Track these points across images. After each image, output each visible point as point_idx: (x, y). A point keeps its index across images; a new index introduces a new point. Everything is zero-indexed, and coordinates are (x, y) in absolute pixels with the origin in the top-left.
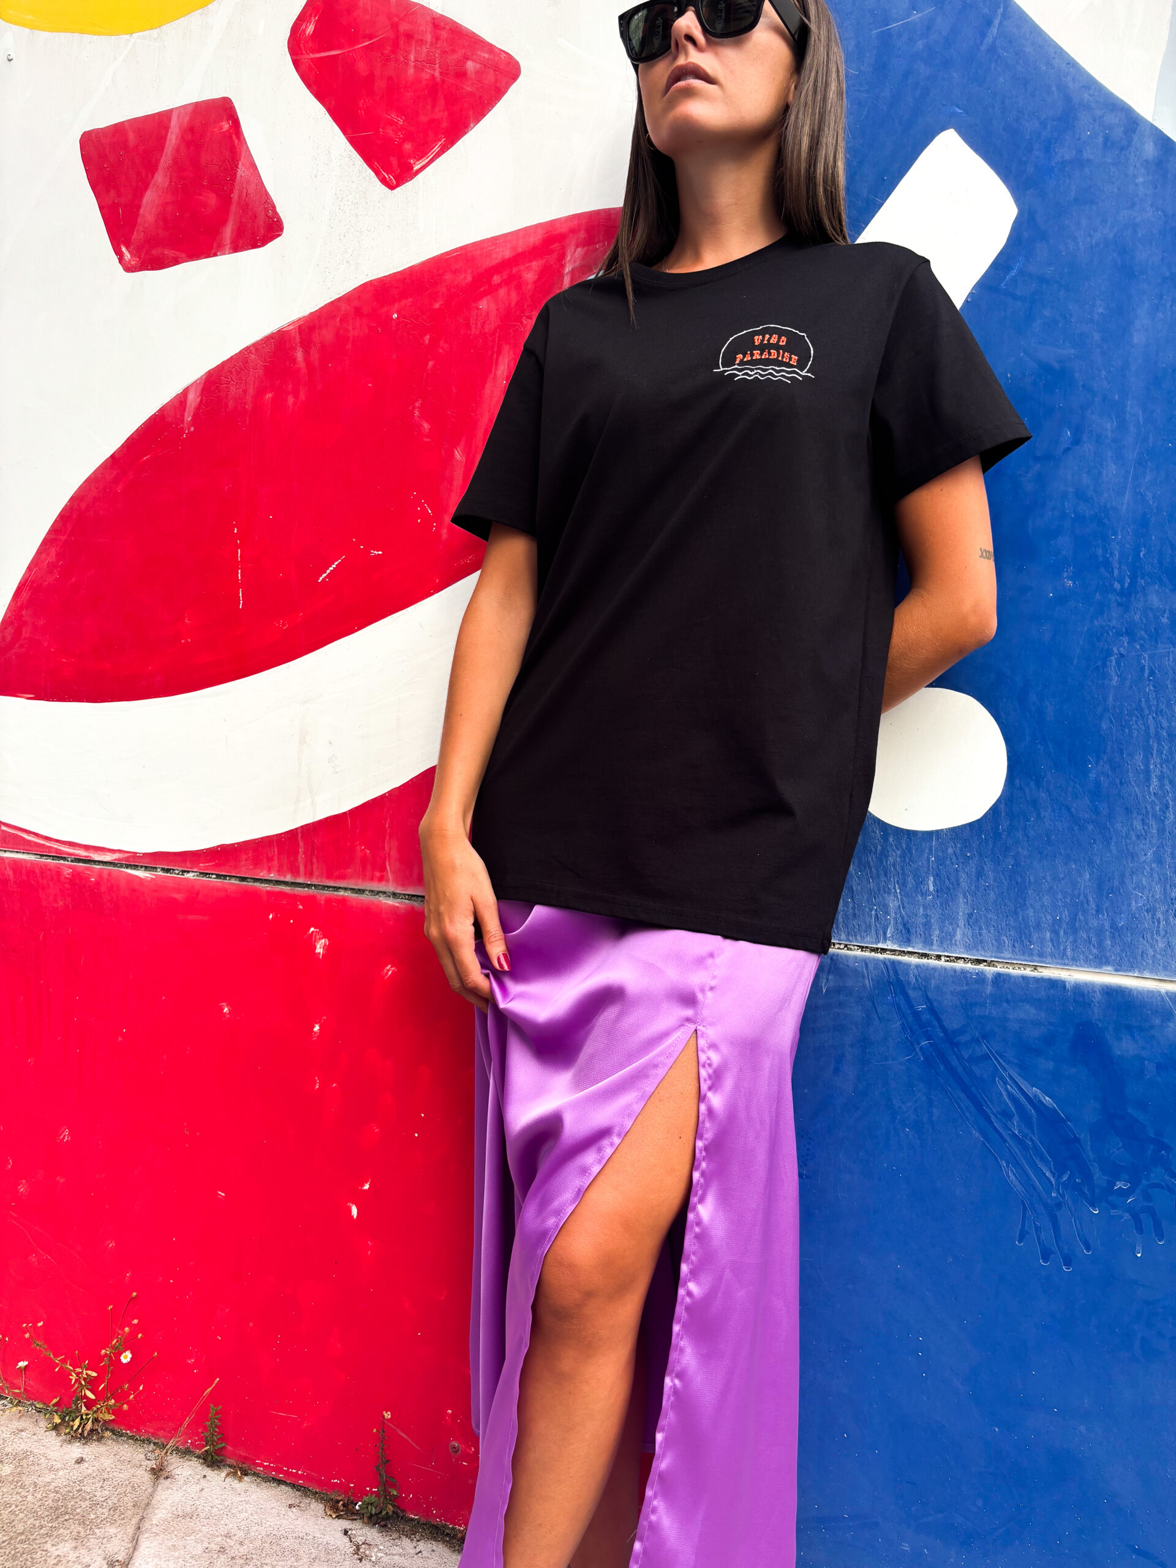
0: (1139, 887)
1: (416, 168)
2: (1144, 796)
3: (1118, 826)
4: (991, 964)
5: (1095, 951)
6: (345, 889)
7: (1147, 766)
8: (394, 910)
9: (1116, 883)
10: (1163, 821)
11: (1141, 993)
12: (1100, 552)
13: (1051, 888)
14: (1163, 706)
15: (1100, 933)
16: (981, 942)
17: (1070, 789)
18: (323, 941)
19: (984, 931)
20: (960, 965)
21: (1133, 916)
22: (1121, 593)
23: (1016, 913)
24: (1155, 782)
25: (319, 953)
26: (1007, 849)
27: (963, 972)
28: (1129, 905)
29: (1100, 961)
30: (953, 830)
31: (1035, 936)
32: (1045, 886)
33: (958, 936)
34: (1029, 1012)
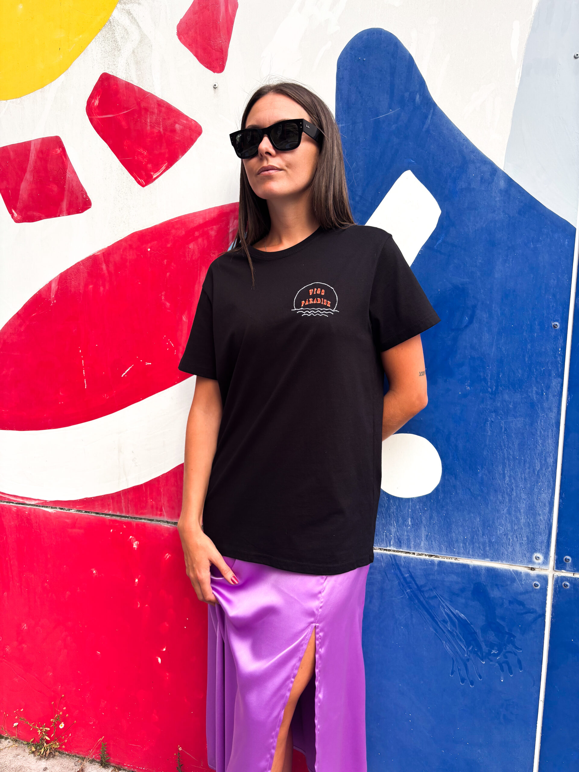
0: (501, 524)
1: (154, 177)
2: (503, 485)
3: (492, 498)
4: (436, 557)
5: (482, 552)
6: (145, 519)
7: (504, 471)
8: (168, 529)
9: (491, 522)
10: (511, 496)
11: (502, 570)
12: (482, 374)
13: (463, 524)
14: (510, 445)
15: (484, 544)
16: (432, 547)
17: (470, 481)
18: (136, 542)
19: (434, 543)
20: (423, 557)
21: (498, 537)
22: (492, 393)
23: (447, 535)
24: (507, 479)
25: (135, 548)
26: (443, 507)
27: (425, 560)
28: (497, 532)
29: (484, 556)
30: (419, 498)
31: (456, 545)
32: (460, 524)
33: (422, 544)
34: (454, 578)
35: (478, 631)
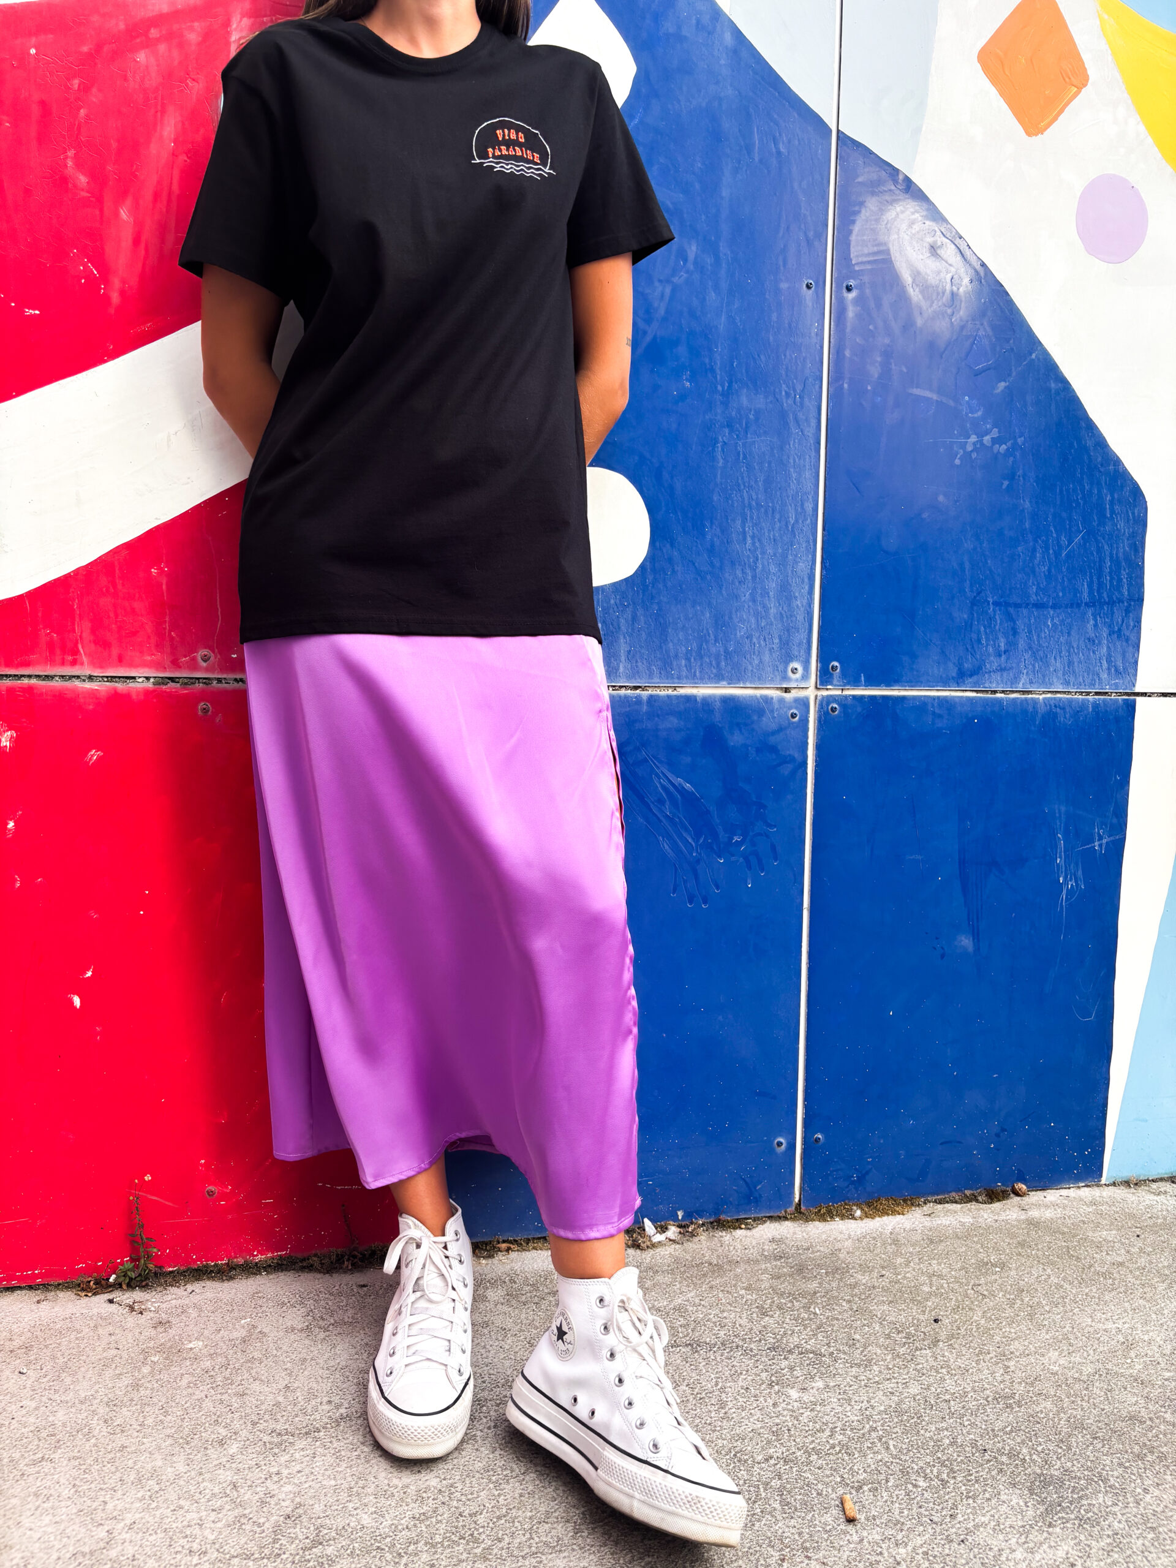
0: (742, 620)
2: (742, 552)
3: (727, 575)
4: (644, 688)
5: (714, 671)
6: (30, 676)
7: (743, 527)
8: (93, 693)
9: (727, 618)
10: (755, 570)
11: (745, 698)
12: (707, 361)
13: (684, 626)
14: (752, 483)
15: (717, 657)
16: (638, 672)
17: (694, 548)
18: (9, 733)
19: (640, 664)
20: (623, 692)
21: (739, 643)
22: (722, 395)
23: (661, 647)
24: (749, 541)
25: (6, 746)
26: (653, 598)
27: (626, 697)
28: (736, 634)
29: (718, 678)
30: (614, 585)
31: (675, 663)
32: (680, 625)
33: (621, 669)
34: (673, 722)
35: (712, 808)
